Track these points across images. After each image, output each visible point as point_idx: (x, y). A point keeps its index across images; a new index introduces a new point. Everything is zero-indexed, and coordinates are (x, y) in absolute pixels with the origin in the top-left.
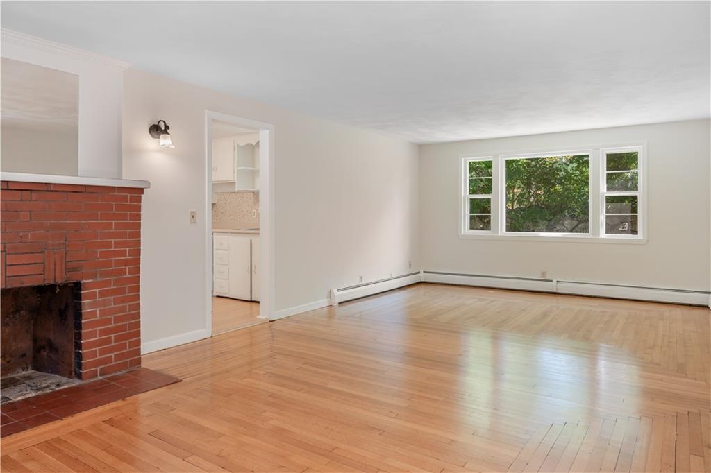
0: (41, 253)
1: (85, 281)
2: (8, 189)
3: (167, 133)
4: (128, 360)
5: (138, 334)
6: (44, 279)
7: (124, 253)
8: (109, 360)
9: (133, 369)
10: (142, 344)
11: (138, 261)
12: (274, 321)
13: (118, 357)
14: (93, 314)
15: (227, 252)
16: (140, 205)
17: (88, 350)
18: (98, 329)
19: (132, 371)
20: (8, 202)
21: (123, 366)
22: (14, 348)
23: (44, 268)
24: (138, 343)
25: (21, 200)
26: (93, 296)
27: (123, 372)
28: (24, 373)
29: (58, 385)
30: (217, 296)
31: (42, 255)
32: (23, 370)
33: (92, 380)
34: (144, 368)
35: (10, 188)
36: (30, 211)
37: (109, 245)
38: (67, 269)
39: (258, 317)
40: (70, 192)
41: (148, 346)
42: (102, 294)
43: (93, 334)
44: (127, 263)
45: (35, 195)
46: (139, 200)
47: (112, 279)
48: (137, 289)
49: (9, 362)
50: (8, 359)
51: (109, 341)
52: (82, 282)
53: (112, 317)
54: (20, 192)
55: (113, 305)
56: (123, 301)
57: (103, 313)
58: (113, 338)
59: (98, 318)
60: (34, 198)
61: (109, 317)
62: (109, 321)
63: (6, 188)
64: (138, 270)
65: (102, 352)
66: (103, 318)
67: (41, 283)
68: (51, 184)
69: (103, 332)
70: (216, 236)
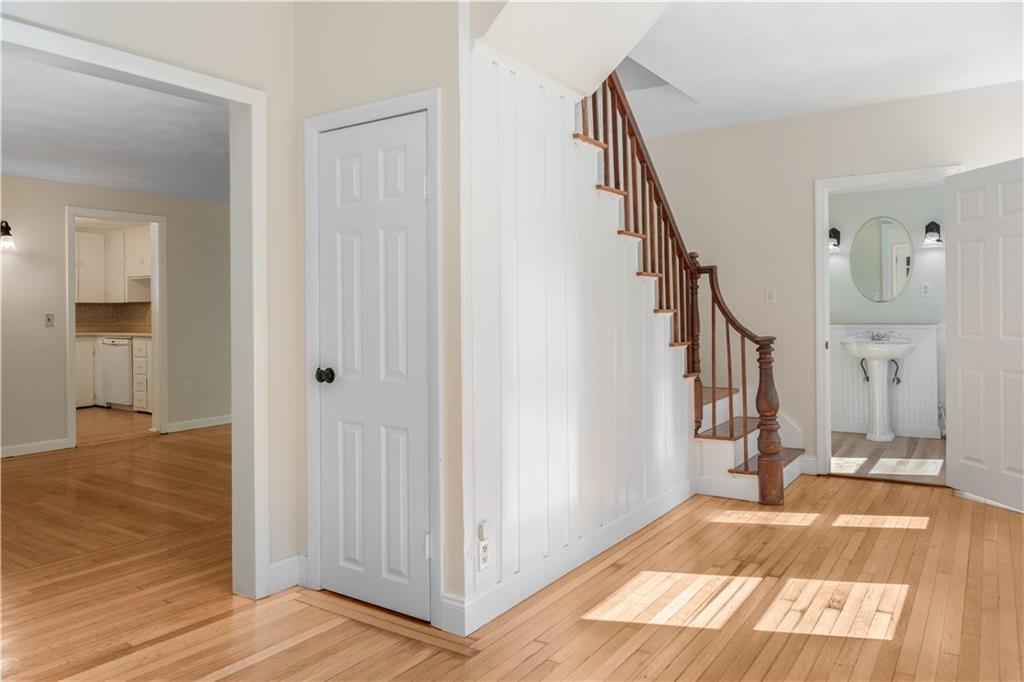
3: (8, 234)
12: (166, 433)
30: (138, 412)
39: (151, 430)
70: (136, 342)
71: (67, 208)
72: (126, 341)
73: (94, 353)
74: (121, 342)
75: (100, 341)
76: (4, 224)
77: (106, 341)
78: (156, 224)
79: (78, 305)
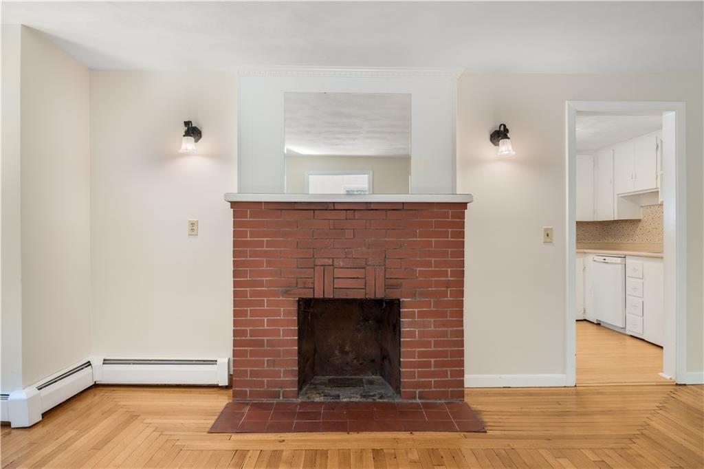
0: (363, 268)
1: (404, 299)
2: (335, 210)
3: (506, 137)
4: (450, 389)
5: (461, 364)
6: (366, 294)
7: (445, 274)
8: (428, 385)
9: (454, 400)
10: (465, 376)
11: (461, 284)
12: (685, 385)
13: (438, 384)
14: (412, 334)
15: (641, 281)
16: (464, 222)
17: (407, 370)
18: (417, 350)
19: (452, 403)
20: (335, 221)
21: (443, 395)
22: (365, 352)
23: (366, 283)
24: (462, 373)
25: (346, 219)
26: (412, 315)
27: (443, 401)
28: (373, 377)
29: (381, 397)
30: (631, 336)
31: (364, 270)
32: (373, 374)
33: (410, 401)
34: (466, 403)
35: (336, 208)
36: (354, 229)
37: (429, 264)
38: (387, 286)
39: (660, 374)
40: (389, 210)
41: (472, 380)
42: (421, 314)
43: (412, 355)
44: (448, 284)
45: (357, 215)
46: (462, 216)
47: (432, 300)
48: (461, 314)
49: (361, 364)
50: (361, 362)
51: (428, 364)
52: (401, 300)
53: (432, 340)
54: (345, 211)
55: (433, 328)
56: (444, 325)
57: (422, 334)
58: (433, 363)
59: (417, 338)
60: (356, 217)
61: (429, 339)
62: (428, 344)
63: (333, 208)
64: (462, 293)
65: (422, 375)
66: (423, 339)
67: (362, 297)
68: (370, 203)
69: (421, 354)
70: (629, 261)
71: (567, 102)
72: (619, 260)
73: (584, 270)
74: (614, 260)
75: (590, 258)
76: (502, 129)
77: (597, 258)
78: (672, 114)
79: (578, 223)
